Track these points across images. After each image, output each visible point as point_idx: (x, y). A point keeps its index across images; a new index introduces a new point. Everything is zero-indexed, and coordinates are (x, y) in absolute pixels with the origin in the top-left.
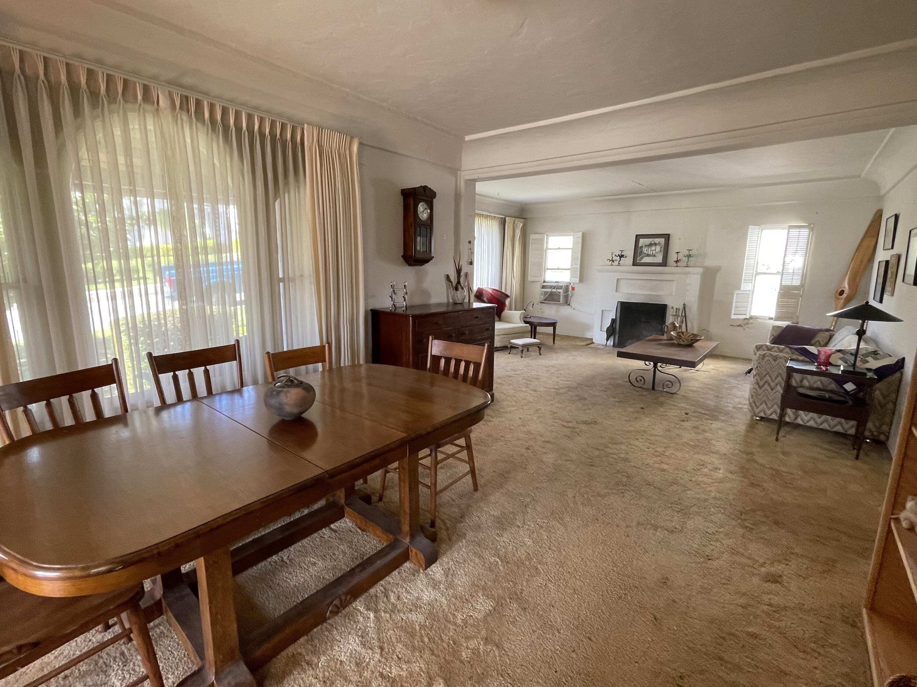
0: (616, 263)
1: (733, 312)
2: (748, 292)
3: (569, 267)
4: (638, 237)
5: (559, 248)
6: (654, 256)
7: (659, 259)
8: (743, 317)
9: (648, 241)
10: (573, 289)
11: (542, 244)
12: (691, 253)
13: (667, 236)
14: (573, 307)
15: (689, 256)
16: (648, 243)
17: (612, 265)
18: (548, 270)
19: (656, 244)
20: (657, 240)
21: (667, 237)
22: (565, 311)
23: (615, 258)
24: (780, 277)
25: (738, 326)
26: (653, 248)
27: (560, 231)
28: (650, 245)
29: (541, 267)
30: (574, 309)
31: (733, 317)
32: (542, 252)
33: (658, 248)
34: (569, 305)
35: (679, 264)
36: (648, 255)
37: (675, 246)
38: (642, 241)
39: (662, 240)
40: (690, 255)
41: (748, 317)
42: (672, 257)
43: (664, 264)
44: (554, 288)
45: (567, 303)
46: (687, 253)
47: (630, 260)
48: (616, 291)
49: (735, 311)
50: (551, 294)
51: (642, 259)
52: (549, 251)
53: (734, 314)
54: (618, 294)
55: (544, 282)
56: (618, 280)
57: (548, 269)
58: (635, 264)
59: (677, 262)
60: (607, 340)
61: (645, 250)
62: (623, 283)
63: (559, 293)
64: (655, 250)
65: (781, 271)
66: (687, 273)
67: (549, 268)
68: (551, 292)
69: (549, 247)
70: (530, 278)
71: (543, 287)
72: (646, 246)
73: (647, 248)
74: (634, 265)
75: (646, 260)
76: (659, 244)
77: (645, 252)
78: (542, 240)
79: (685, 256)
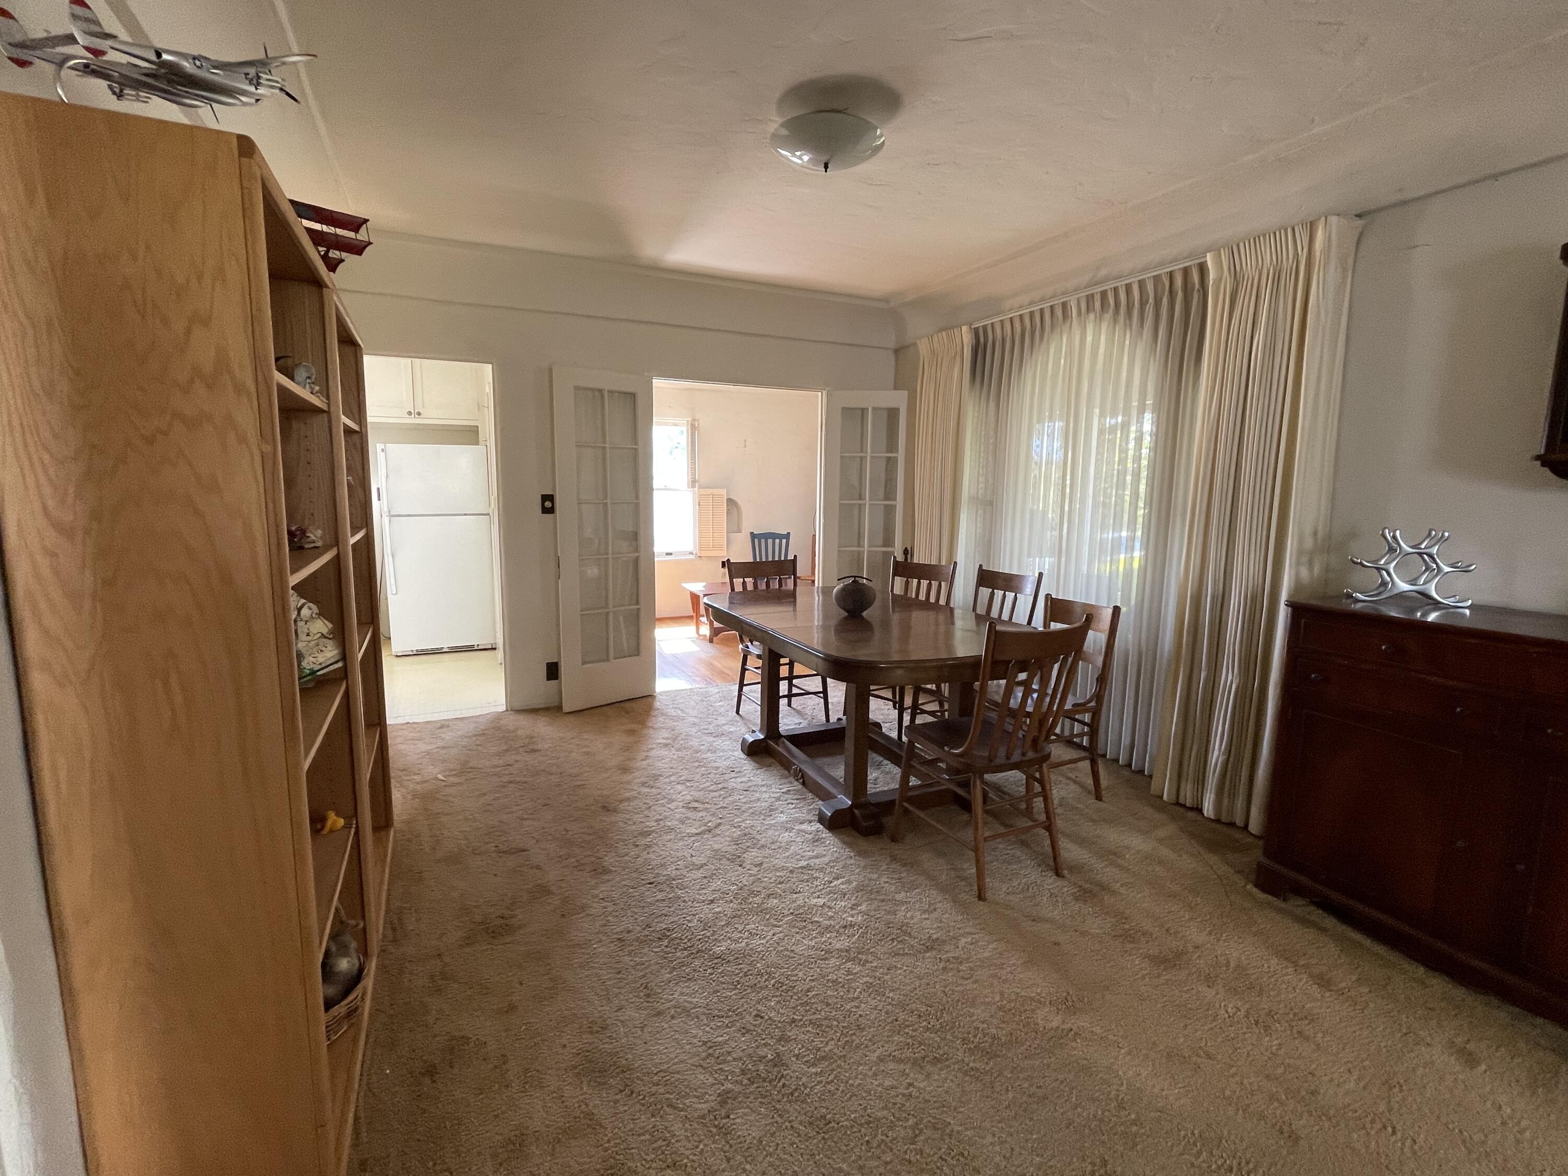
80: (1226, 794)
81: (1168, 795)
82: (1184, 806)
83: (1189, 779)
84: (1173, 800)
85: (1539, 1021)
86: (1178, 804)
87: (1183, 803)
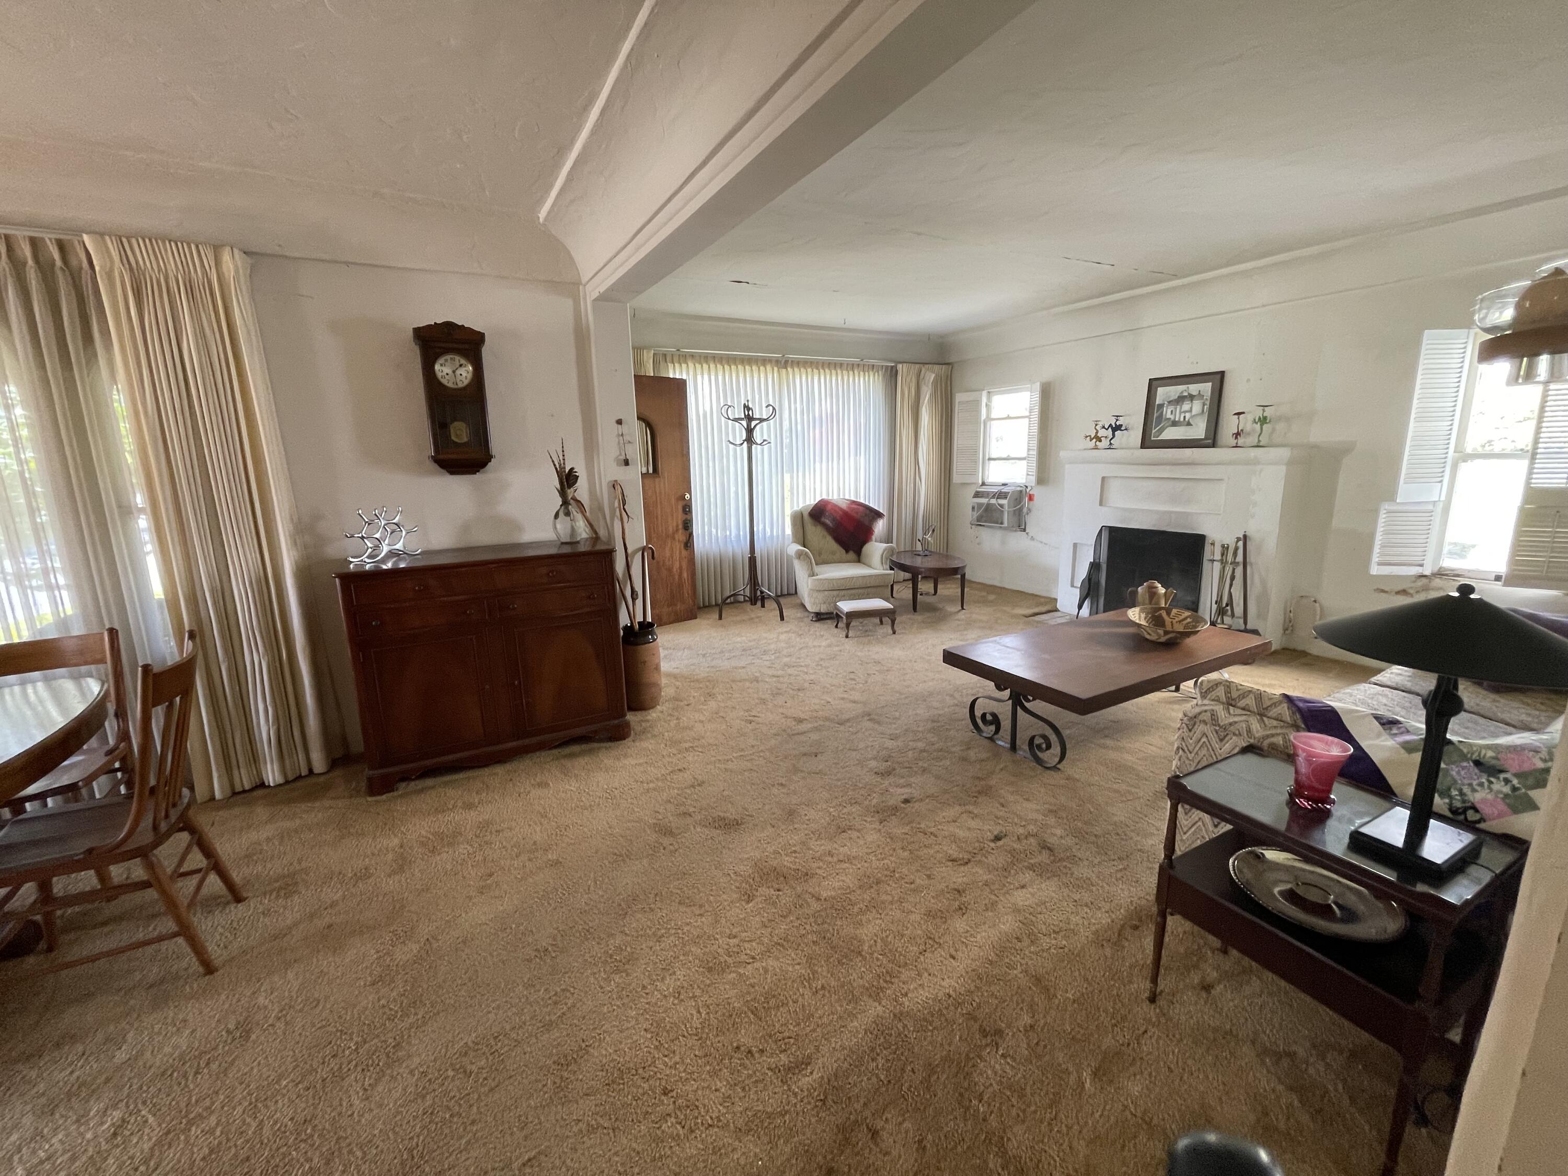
0: (1105, 443)
1: (1375, 558)
2: (1430, 507)
3: (1024, 455)
4: (1153, 384)
5: (1008, 418)
6: (1189, 424)
7: (1199, 431)
8: (1414, 571)
9: (1174, 391)
10: (1031, 498)
11: (978, 411)
12: (1268, 412)
13: (1219, 377)
14: (1031, 534)
15: (1263, 420)
16: (1174, 396)
17: (1096, 448)
18: (992, 462)
19: (1191, 397)
20: (1194, 388)
21: (1219, 379)
22: (1017, 542)
23: (1102, 433)
24: (1524, 464)
25: (1398, 593)
26: (1186, 406)
27: (1009, 382)
28: (1181, 399)
29: (975, 456)
30: (1032, 539)
31: (1375, 570)
32: (977, 426)
33: (1197, 406)
34: (1024, 530)
35: (1241, 441)
36: (1175, 424)
37: (1235, 399)
38: (1163, 393)
39: (1206, 388)
40: (1265, 418)
41: (1427, 572)
42: (1229, 425)
43: (1212, 440)
44: (993, 497)
45: (1020, 525)
46: (1259, 413)
47: (1136, 436)
48: (1101, 504)
49: (1381, 554)
50: (988, 508)
51: (1161, 431)
52: (993, 422)
53: (1379, 564)
54: (1103, 509)
55: (983, 484)
56: (1103, 479)
57: (990, 459)
58: (1146, 443)
59: (1237, 435)
60: (1080, 607)
61: (1168, 412)
62: (1114, 487)
63: (1002, 506)
64: (1190, 411)
65: (1530, 448)
66: (1256, 462)
67: (993, 456)
68: (988, 505)
69: (993, 416)
70: (956, 479)
71: (977, 495)
72: (1169, 402)
73: (1171, 408)
74: (1143, 446)
75: (1170, 434)
76: (1200, 396)
77: (1169, 416)
78: (978, 402)
79: (1255, 422)
80: (286, 757)
81: (222, 791)
82: (244, 791)
83: (241, 765)
84: (228, 792)
85: (538, 753)
86: (235, 794)
87: (241, 789)
